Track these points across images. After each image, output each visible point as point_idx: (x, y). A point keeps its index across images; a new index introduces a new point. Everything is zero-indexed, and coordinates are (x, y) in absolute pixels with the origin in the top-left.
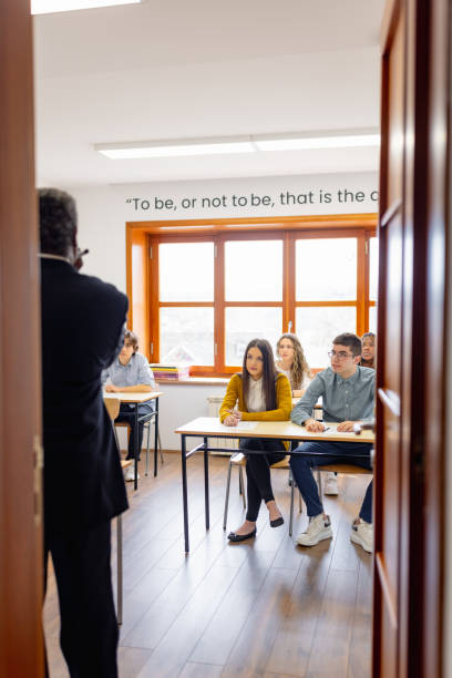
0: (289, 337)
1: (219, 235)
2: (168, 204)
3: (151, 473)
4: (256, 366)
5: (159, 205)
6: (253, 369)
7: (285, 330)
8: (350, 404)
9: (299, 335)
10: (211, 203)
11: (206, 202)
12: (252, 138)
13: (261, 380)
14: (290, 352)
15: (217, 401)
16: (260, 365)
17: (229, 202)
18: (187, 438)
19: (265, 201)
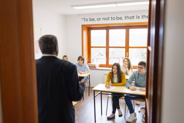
0: (127, 59)
1: (107, 28)
2: (93, 20)
3: (88, 95)
4: (115, 70)
5: (91, 20)
6: (115, 72)
7: (126, 56)
8: (143, 82)
9: (129, 58)
10: (105, 19)
11: (104, 19)
12: (115, 3)
13: (117, 74)
14: (127, 63)
15: (106, 74)
16: (116, 71)
17: (110, 19)
18: (95, 91)
19: (121, 18)
